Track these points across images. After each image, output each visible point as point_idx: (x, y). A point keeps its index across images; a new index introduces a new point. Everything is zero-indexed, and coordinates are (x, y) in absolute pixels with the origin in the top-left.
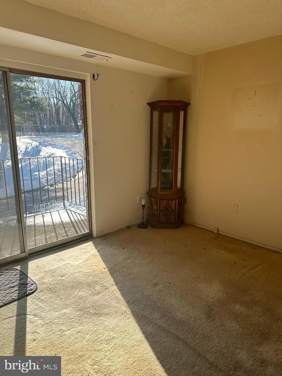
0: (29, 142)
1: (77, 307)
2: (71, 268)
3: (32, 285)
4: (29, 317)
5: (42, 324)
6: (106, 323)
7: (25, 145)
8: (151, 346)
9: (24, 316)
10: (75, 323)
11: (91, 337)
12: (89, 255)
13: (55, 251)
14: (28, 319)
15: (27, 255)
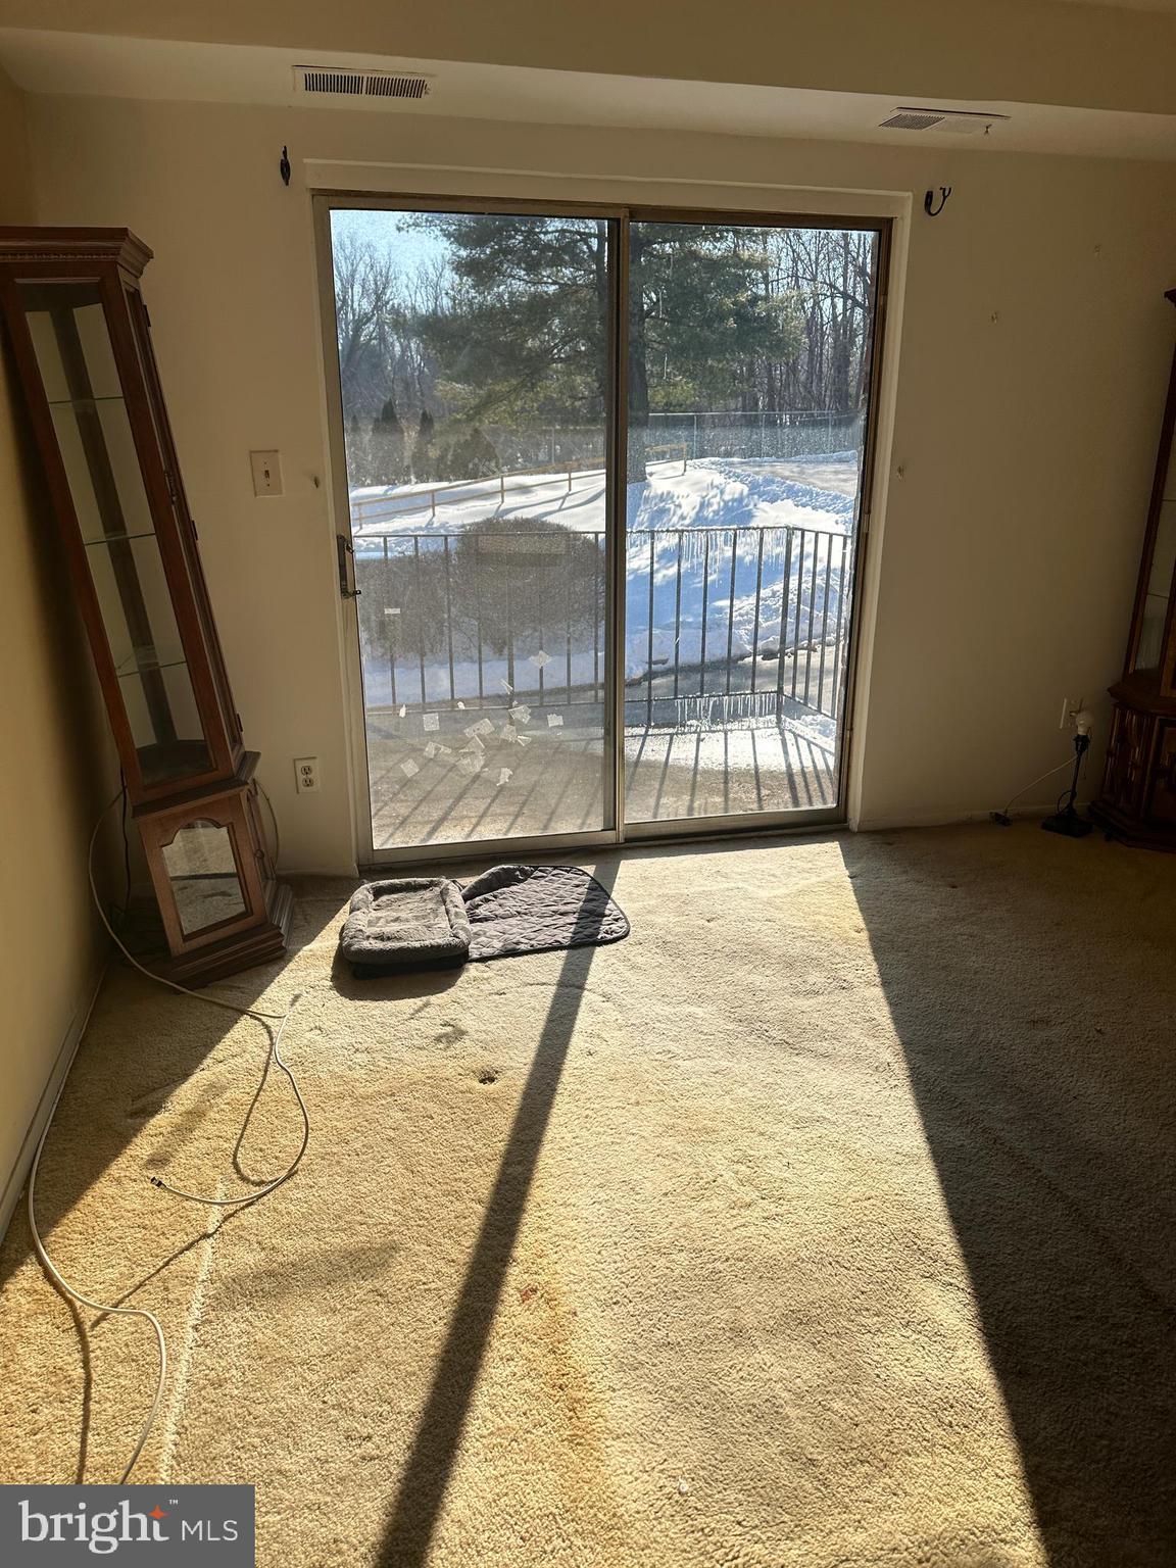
0: (715, 483)
1: (733, 1010)
2: (744, 903)
3: (617, 920)
4: (587, 997)
5: (619, 1021)
6: (811, 1077)
7: (699, 493)
8: (942, 1182)
9: (577, 991)
10: (712, 1048)
11: (751, 1094)
12: (814, 879)
13: (710, 846)
14: (584, 1001)
15: (622, 840)
